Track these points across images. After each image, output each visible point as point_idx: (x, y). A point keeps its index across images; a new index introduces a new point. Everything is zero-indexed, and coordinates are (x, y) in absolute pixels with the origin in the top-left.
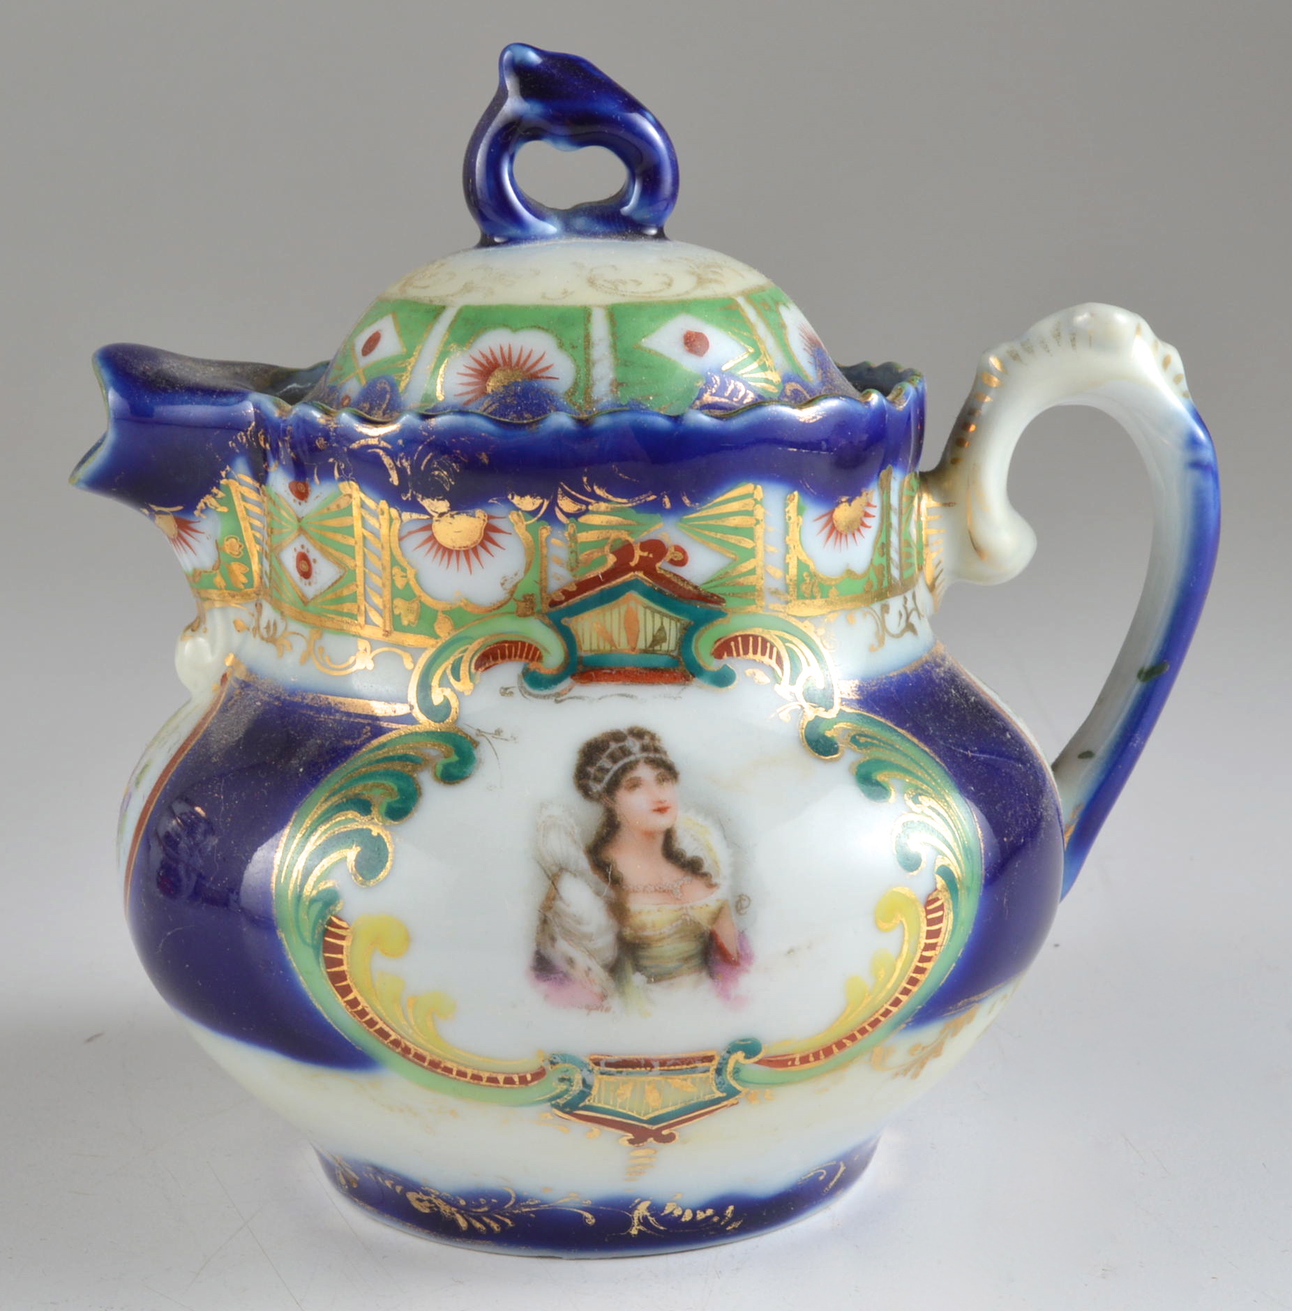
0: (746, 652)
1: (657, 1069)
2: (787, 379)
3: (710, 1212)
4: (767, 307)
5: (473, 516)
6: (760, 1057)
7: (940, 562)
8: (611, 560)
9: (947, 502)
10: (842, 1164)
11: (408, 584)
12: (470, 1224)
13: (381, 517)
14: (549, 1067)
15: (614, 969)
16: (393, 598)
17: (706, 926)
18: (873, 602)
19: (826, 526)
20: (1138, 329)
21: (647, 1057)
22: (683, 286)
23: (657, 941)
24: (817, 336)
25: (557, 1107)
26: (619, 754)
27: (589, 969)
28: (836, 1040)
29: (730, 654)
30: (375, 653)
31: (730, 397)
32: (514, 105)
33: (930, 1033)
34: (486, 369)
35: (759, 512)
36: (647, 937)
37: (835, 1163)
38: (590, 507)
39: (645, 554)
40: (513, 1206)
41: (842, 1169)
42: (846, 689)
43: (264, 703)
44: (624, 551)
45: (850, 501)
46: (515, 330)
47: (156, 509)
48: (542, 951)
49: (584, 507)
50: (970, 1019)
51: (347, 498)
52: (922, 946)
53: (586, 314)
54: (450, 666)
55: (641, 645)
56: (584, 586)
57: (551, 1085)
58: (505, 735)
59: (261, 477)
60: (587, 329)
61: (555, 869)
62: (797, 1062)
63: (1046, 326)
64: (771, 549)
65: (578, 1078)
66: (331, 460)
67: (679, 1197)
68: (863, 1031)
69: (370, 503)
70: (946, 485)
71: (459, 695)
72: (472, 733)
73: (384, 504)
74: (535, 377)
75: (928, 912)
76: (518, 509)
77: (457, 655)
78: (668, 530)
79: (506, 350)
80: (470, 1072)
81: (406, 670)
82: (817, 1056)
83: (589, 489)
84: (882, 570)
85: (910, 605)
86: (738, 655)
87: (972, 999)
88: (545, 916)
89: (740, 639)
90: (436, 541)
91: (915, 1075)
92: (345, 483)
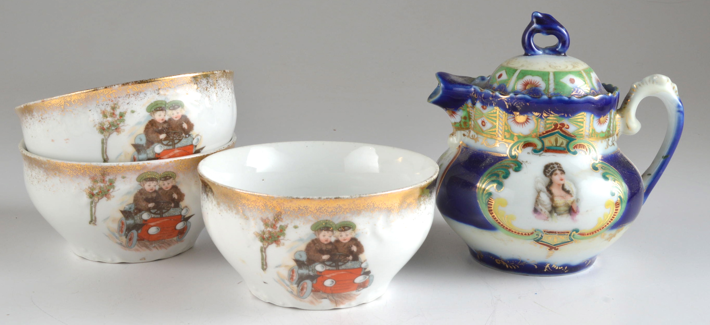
0: (580, 148)
1: (557, 234)
2: (591, 89)
3: (562, 267)
4: (588, 73)
5: (524, 116)
6: (579, 233)
7: (619, 130)
8: (553, 127)
9: (622, 116)
10: (590, 260)
11: (508, 129)
12: (509, 267)
13: (503, 115)
14: (534, 232)
15: (550, 212)
16: (505, 132)
17: (570, 204)
18: (606, 138)
19: (598, 122)
20: (668, 80)
21: (556, 231)
22: (570, 68)
23: (560, 207)
24: (598, 79)
25: (535, 241)
26: (553, 168)
27: (545, 212)
28: (595, 231)
29: (577, 148)
30: (499, 143)
31: (579, 93)
32: (535, 25)
33: (614, 231)
34: (526, 84)
35: (585, 118)
36: (558, 206)
37: (588, 260)
38: (550, 116)
39: (560, 126)
40: (520, 263)
41: (590, 261)
42: (600, 157)
43: (472, 152)
44: (556, 125)
45: (603, 117)
46: (533, 76)
47: (448, 109)
48: (536, 208)
49: (548, 115)
50: (622, 230)
51: (496, 110)
52: (614, 212)
53: (548, 73)
54: (516, 147)
55: (558, 145)
56: (547, 132)
57: (534, 236)
58: (528, 162)
59: (474, 104)
60: (549, 77)
61: (539, 191)
62: (586, 235)
63: (647, 79)
64: (587, 126)
65: (540, 234)
66: (493, 102)
67: (556, 263)
68: (600, 229)
69: (501, 112)
70: (622, 112)
71: (518, 153)
72: (521, 161)
73: (504, 112)
74: (537, 86)
75: (616, 205)
76: (534, 115)
77: (518, 145)
78: (565, 121)
79: (531, 80)
80: (517, 232)
81: (506, 147)
82: (590, 234)
83: (550, 112)
84: (608, 131)
85: (613, 139)
86: (578, 148)
87: (623, 225)
88: (537, 200)
89: (579, 145)
90: (515, 121)
91: (609, 241)
92: (496, 107)
